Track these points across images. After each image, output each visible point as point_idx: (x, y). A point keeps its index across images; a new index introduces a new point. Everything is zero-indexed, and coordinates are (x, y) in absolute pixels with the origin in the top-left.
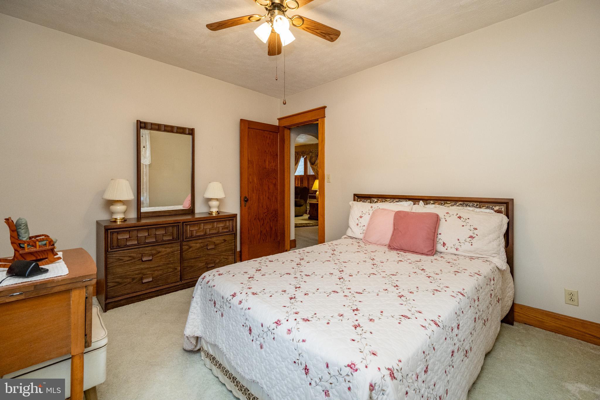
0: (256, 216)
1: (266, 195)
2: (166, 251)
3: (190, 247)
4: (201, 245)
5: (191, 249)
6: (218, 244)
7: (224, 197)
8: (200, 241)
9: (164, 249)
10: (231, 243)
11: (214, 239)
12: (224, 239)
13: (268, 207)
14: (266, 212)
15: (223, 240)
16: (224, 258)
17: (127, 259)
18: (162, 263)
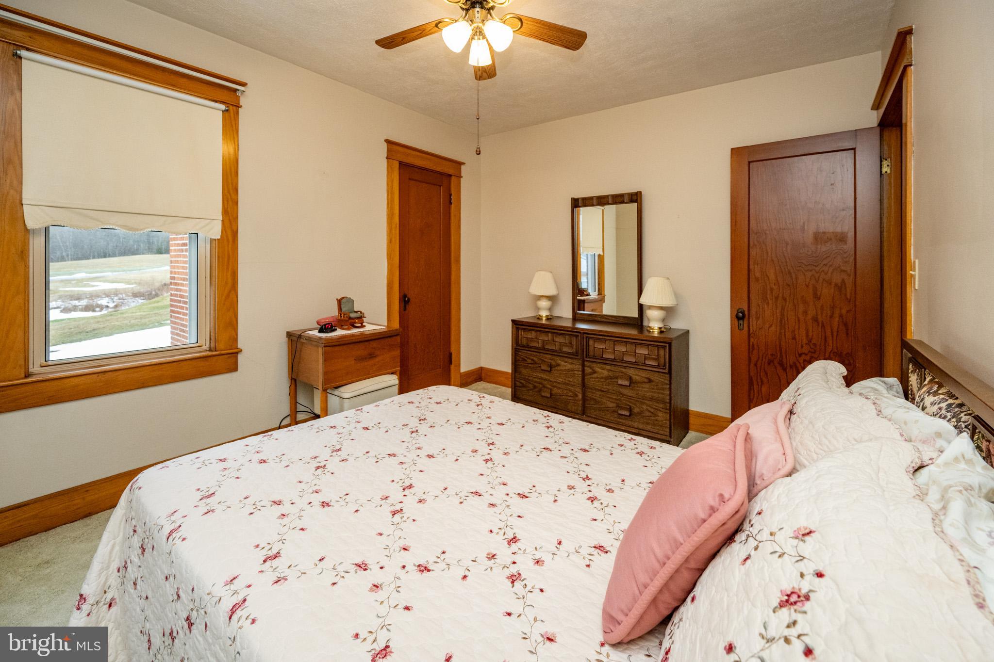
0: (772, 355)
1: (805, 313)
2: (565, 366)
3: (595, 372)
4: (610, 374)
5: (595, 375)
6: (637, 382)
7: (676, 303)
8: (608, 367)
9: (563, 363)
10: (663, 389)
11: (631, 372)
12: (648, 376)
13: (814, 341)
14: (806, 352)
15: (648, 378)
16: (647, 410)
17: (529, 361)
18: (561, 380)
